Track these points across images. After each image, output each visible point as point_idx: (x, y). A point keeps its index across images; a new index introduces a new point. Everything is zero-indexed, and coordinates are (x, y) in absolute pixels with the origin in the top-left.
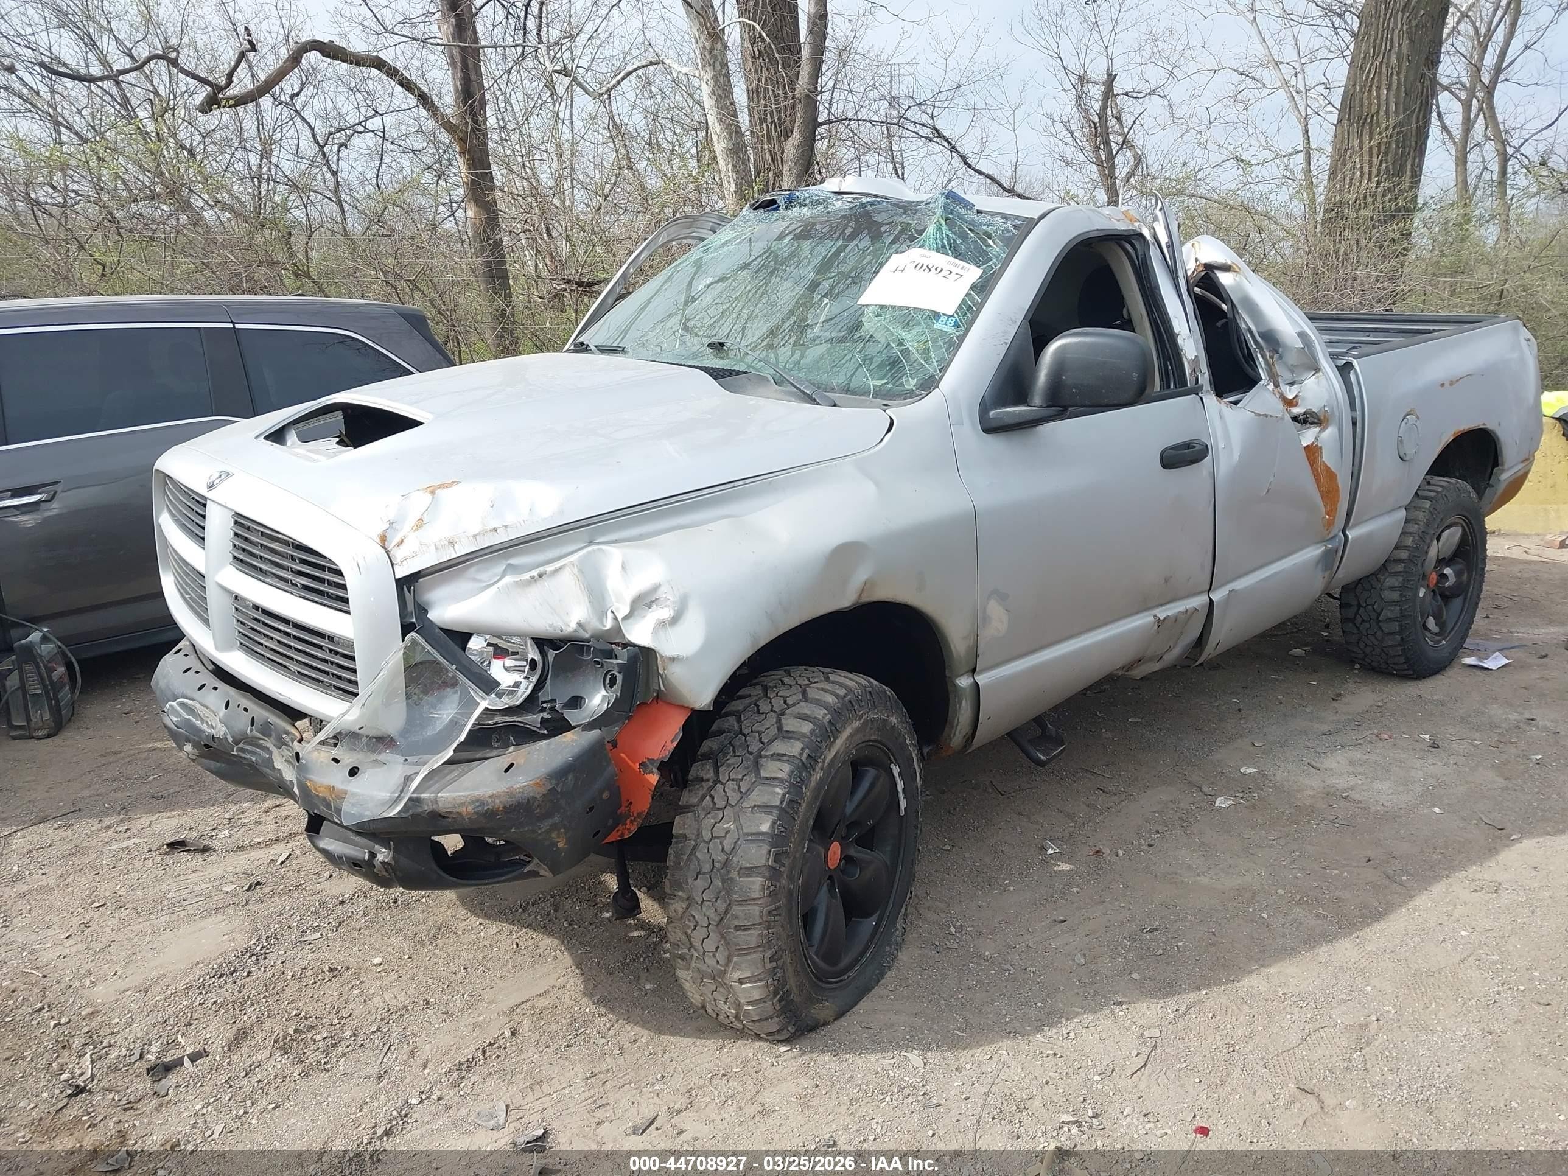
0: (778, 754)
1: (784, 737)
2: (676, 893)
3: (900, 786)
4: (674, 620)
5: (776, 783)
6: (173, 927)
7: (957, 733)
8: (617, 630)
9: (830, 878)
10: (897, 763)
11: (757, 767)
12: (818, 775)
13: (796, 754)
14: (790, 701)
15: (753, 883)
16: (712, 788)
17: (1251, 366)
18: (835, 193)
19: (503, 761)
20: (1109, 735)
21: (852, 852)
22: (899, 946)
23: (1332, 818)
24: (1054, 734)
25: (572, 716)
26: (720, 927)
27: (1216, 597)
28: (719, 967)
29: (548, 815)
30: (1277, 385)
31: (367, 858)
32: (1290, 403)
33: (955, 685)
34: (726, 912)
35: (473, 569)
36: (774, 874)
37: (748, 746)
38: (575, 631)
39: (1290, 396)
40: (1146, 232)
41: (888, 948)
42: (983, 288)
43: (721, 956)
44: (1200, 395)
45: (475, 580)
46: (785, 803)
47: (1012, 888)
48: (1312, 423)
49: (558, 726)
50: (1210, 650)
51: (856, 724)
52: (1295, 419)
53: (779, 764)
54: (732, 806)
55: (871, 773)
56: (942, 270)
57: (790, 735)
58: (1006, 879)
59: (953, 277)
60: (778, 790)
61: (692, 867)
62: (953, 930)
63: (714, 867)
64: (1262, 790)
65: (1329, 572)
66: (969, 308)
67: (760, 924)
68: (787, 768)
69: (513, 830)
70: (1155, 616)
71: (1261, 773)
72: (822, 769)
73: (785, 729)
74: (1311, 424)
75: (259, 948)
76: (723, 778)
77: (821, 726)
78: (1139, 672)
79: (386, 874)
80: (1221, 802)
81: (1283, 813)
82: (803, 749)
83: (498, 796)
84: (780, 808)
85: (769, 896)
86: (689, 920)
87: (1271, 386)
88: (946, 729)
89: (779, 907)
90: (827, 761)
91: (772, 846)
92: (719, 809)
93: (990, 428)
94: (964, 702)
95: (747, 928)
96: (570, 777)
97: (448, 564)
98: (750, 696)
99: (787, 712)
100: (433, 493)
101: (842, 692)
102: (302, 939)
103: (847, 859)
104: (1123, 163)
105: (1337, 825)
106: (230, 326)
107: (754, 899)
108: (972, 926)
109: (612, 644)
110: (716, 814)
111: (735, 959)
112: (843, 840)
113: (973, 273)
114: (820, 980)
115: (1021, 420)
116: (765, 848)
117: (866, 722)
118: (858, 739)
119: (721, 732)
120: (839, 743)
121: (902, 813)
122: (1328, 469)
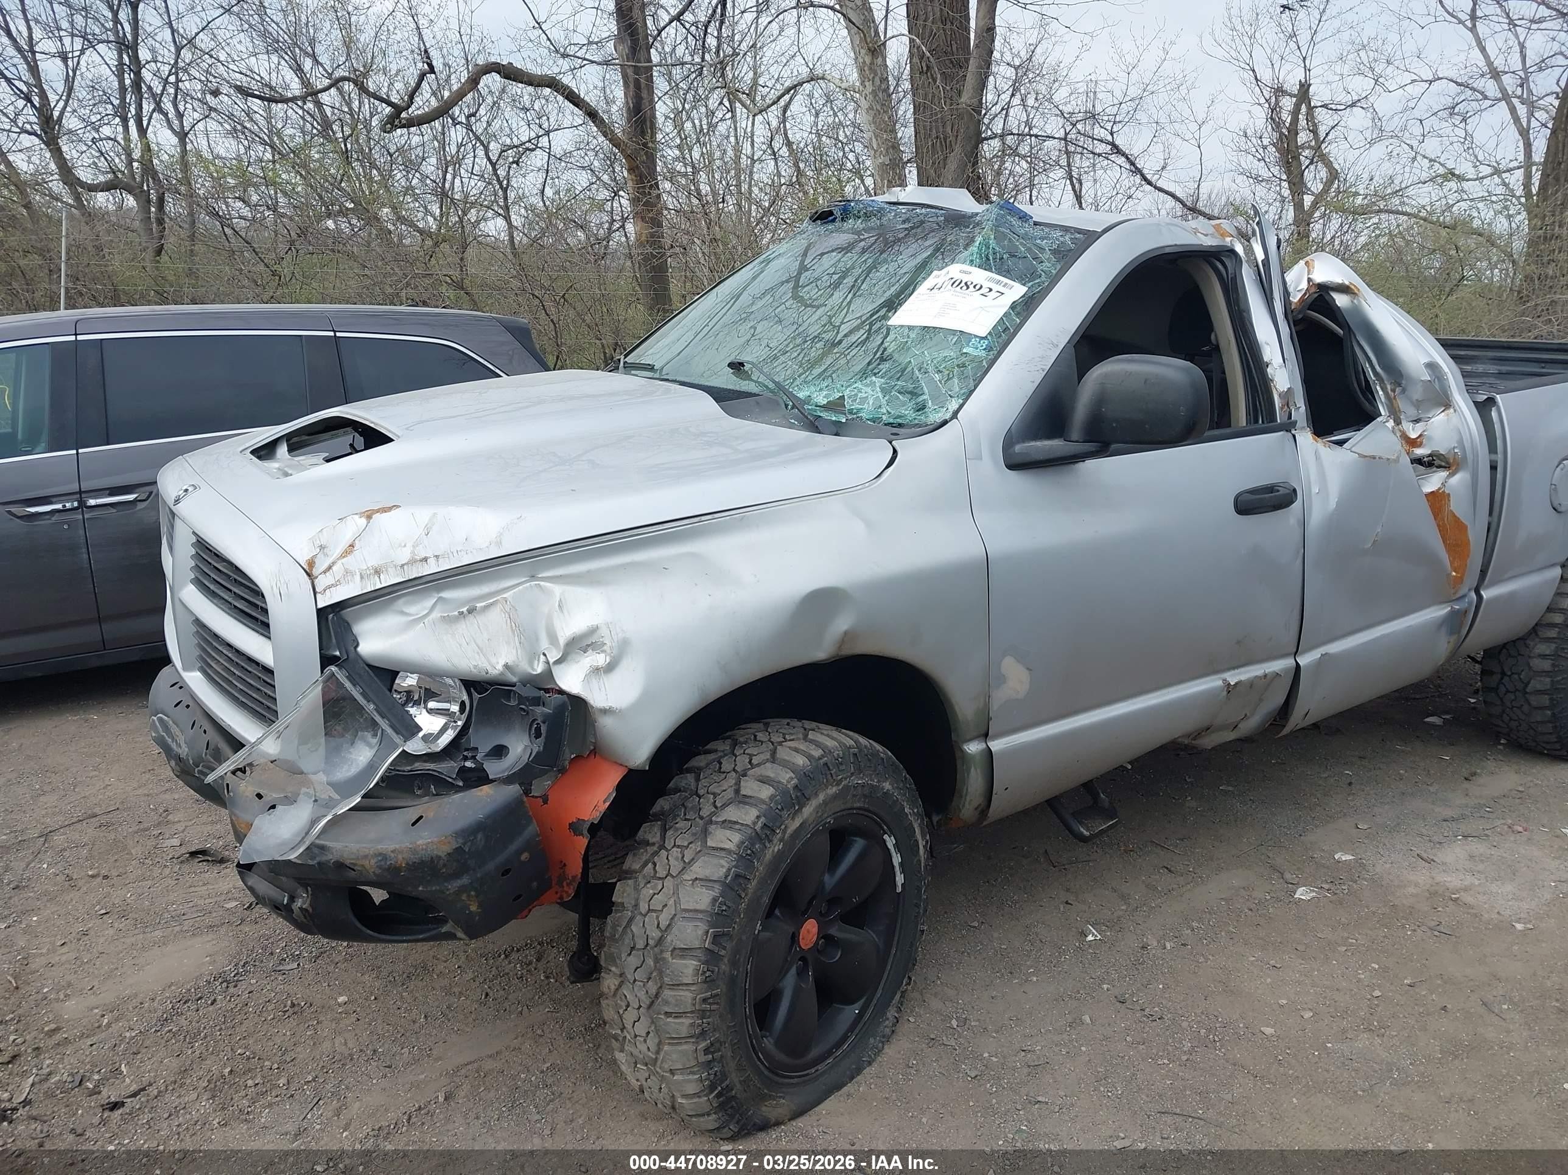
0: (730, 822)
1: (740, 802)
2: (610, 967)
3: (896, 859)
4: (610, 668)
5: (723, 854)
6: (163, 942)
7: (967, 803)
8: (548, 674)
9: (803, 959)
10: (892, 833)
11: (705, 833)
12: (776, 847)
13: (749, 823)
14: (755, 761)
15: (686, 966)
16: (656, 853)
17: (1368, 400)
18: (890, 203)
19: (412, 814)
20: (1193, 804)
21: (833, 931)
22: (887, 1039)
23: (1433, 924)
24: (1106, 805)
25: (493, 768)
26: (651, 1011)
27: (1303, 660)
28: (650, 1054)
29: (456, 875)
30: (1398, 422)
31: (285, 902)
32: (1413, 443)
33: (962, 751)
34: (657, 996)
35: (401, 601)
36: (711, 957)
37: (700, 809)
38: (502, 674)
39: (1413, 436)
40: (1239, 249)
41: (872, 1040)
42: (1025, 308)
43: (652, 1042)
44: (1293, 432)
45: (403, 613)
46: (729, 878)
47: (1035, 979)
48: (1440, 467)
49: (477, 778)
50: (1296, 719)
51: (833, 790)
52: (1418, 461)
53: (728, 833)
54: (673, 877)
55: (858, 845)
56: (981, 287)
57: (747, 800)
58: (1031, 967)
59: (993, 294)
60: (723, 862)
61: (627, 941)
62: (954, 1023)
63: (648, 944)
64: (1355, 882)
65: (1455, 637)
66: (1006, 329)
67: (692, 1012)
68: (736, 837)
69: (420, 889)
70: (1224, 680)
71: (1359, 863)
72: (781, 840)
73: (743, 792)
74: (1437, 467)
75: (232, 975)
76: (669, 844)
77: (785, 793)
78: (1208, 742)
79: (305, 920)
80: (1302, 893)
81: (1374, 913)
82: (758, 817)
83: (401, 852)
84: (723, 883)
85: (705, 982)
86: (621, 1000)
87: (1391, 424)
88: (955, 798)
89: (717, 995)
90: (789, 831)
91: (712, 926)
92: (660, 878)
93: (1015, 464)
94: (973, 769)
95: (678, 1015)
96: (480, 836)
97: (375, 595)
98: (716, 751)
99: (750, 772)
100: (369, 517)
101: (817, 753)
102: (278, 969)
103: (826, 938)
104: (1314, 178)
105: (1436, 933)
106: (332, 334)
107: (687, 984)
108: (979, 1020)
109: (540, 689)
110: (656, 885)
111: (666, 1048)
112: (821, 918)
113: (1017, 291)
114: (777, 1075)
115: (1052, 456)
116: (702, 927)
117: (847, 788)
118: (838, 806)
119: (677, 790)
120: (808, 811)
121: (899, 889)
122: (1457, 520)
